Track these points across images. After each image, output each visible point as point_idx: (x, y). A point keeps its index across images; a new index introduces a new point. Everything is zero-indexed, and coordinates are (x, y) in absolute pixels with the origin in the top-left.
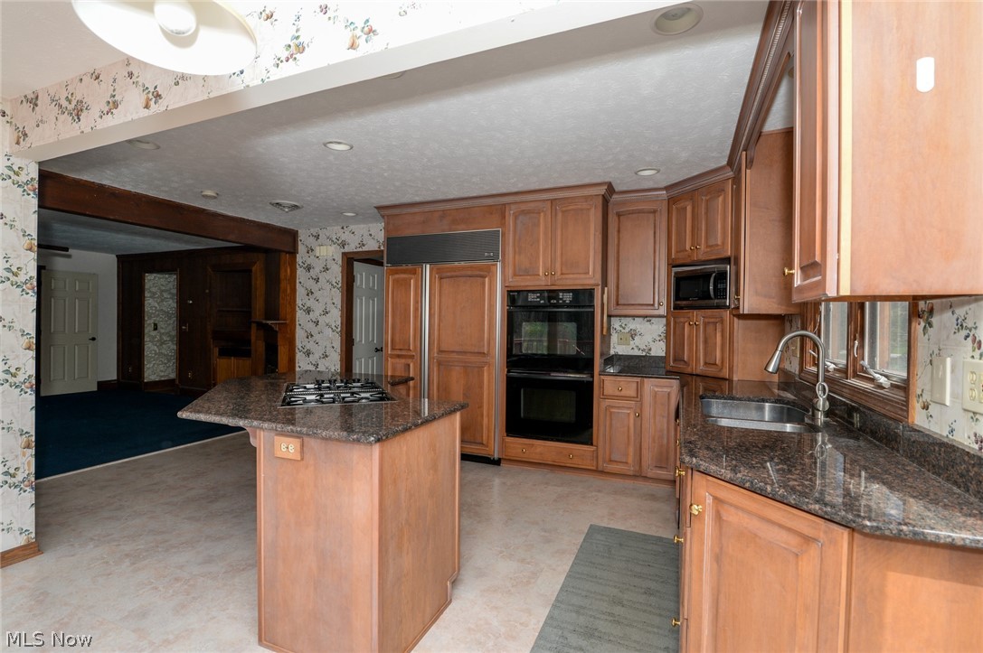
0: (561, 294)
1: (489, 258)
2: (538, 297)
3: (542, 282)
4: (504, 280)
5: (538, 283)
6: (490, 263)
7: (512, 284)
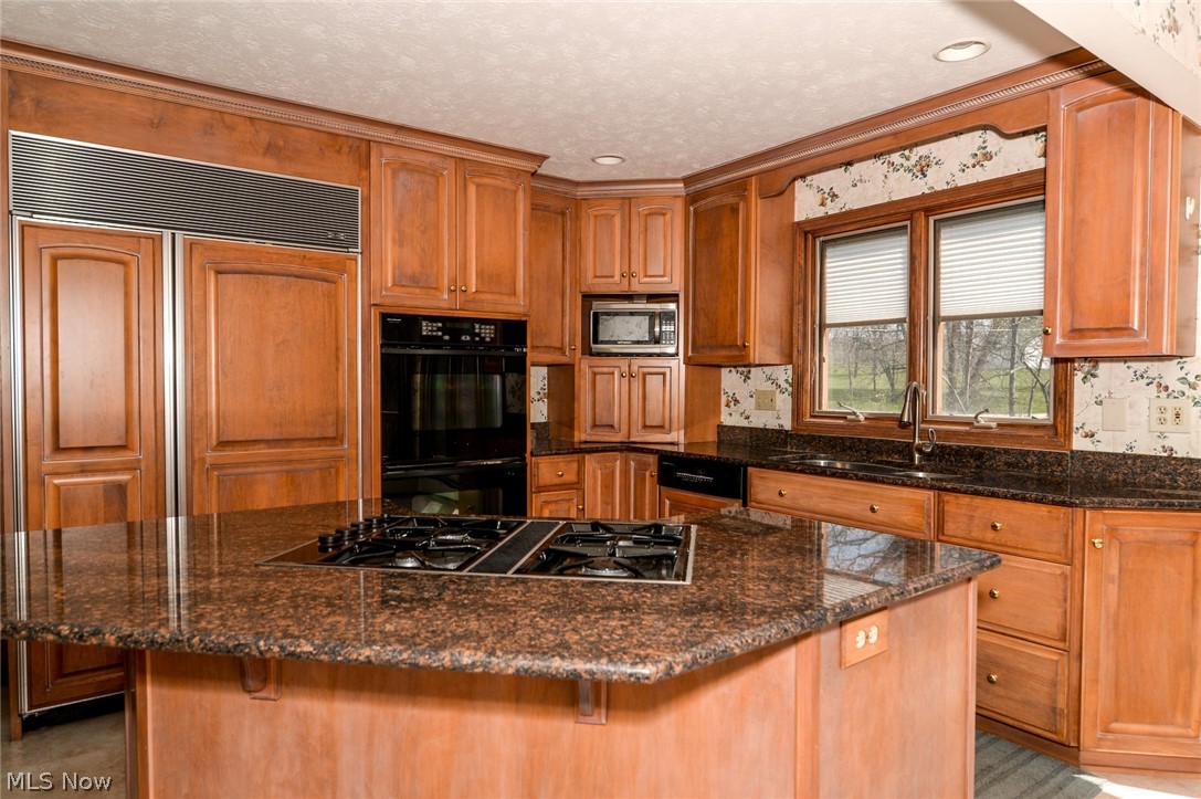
0: (477, 326)
1: (335, 243)
2: (439, 329)
3: (442, 302)
4: (368, 293)
5: (435, 303)
6: (340, 254)
7: (387, 301)
